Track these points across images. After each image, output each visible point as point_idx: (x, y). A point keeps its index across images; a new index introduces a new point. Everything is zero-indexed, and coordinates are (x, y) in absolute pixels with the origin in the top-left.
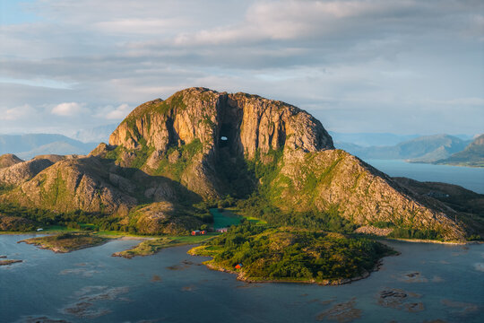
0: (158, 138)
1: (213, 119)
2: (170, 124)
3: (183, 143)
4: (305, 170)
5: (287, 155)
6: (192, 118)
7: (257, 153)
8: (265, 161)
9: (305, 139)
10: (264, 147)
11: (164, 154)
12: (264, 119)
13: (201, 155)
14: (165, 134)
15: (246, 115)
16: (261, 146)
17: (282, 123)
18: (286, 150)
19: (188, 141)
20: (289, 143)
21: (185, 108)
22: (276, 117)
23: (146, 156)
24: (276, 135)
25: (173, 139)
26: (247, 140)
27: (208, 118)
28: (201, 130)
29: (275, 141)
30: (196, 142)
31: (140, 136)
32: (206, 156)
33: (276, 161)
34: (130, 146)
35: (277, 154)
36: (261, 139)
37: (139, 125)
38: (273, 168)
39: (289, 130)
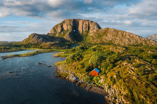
0: (59, 30)
1: (72, 24)
2: (62, 26)
3: (65, 30)
4: (97, 33)
5: (90, 31)
6: (67, 24)
7: (83, 32)
8: (85, 33)
9: (95, 27)
10: (84, 30)
11: (60, 33)
12: (84, 24)
13: (69, 32)
14: (61, 29)
15: (80, 23)
16: (83, 30)
17: (89, 24)
18: (90, 30)
19: (66, 30)
20: (91, 28)
21: (65, 22)
22: (87, 23)
23: (56, 34)
24: (87, 27)
25: (62, 30)
26: (80, 29)
27: (71, 24)
28: (69, 27)
29: (87, 29)
30: (68, 30)
31: (56, 30)
32: (70, 32)
33: (87, 33)
34: (53, 32)
35: (88, 32)
36: (84, 28)
37: (55, 28)
38: (87, 35)
39: (91, 25)
